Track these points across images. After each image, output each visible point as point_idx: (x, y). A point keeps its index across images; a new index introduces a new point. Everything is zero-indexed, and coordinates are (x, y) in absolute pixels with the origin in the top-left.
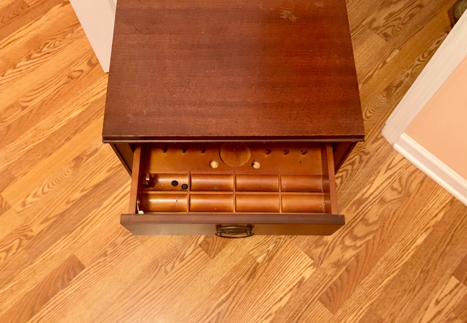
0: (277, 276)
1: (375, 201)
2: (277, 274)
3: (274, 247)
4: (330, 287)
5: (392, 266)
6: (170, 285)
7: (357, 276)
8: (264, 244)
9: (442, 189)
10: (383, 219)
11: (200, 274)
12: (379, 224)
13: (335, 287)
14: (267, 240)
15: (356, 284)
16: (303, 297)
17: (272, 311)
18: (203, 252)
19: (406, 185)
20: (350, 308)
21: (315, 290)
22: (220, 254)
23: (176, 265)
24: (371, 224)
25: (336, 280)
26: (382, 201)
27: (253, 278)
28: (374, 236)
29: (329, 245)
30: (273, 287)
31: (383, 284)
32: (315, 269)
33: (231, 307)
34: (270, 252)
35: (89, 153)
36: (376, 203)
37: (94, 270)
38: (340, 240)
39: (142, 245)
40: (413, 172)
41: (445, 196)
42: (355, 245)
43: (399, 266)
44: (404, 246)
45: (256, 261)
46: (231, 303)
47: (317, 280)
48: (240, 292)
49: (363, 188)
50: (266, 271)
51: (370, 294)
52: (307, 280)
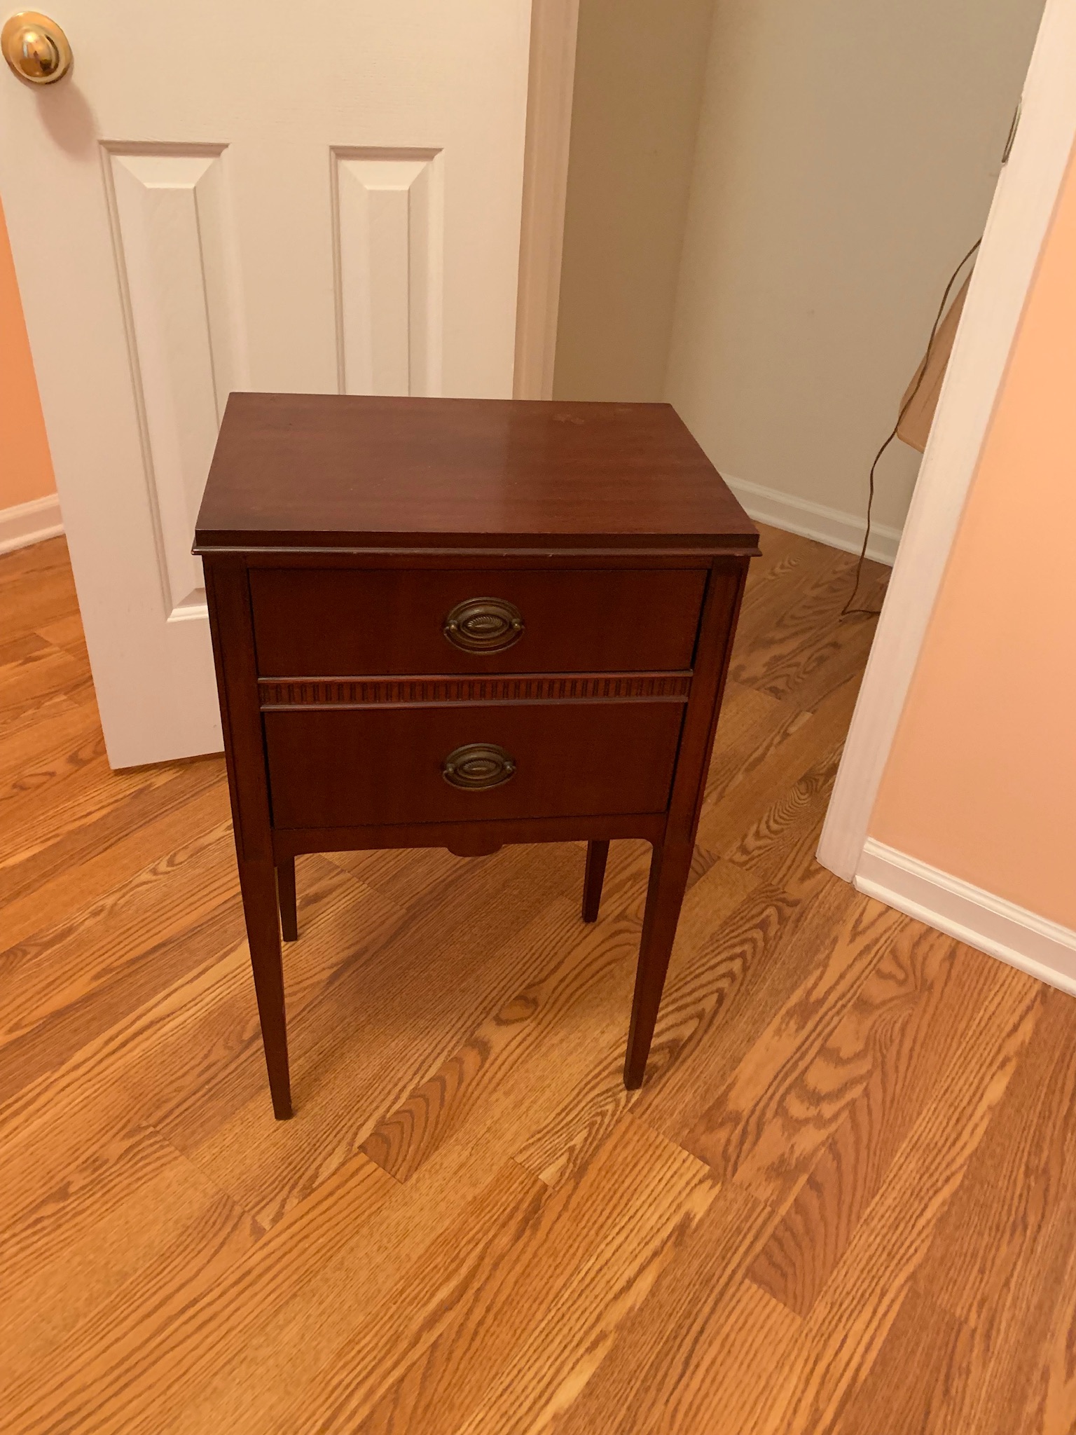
0: (608, 1218)
1: (844, 1006)
2: (607, 1211)
3: (586, 1139)
4: (774, 1236)
5: (939, 1164)
6: (271, 1267)
7: (847, 1198)
8: (557, 1132)
9: (1007, 970)
10: (877, 1047)
11: (365, 1231)
12: (870, 1058)
13: (788, 1234)
14: (564, 1122)
15: (849, 1221)
16: (699, 1273)
17: (608, 1325)
18: (373, 1165)
19: (913, 965)
20: (848, 1293)
21: (729, 1250)
22: (426, 1166)
23: (287, 1207)
24: (849, 1061)
25: (788, 1213)
26: (863, 1005)
27: (536, 1228)
28: (866, 1089)
29: (748, 1121)
30: (599, 1250)
31: (928, 1214)
32: (718, 1187)
33: (471, 1325)
34: (576, 1152)
35: (45, 939)
36: (845, 1011)
37: (18, 1243)
38: (773, 1105)
39: (182, 1158)
40: (923, 936)
41: (1021, 985)
42: (820, 1116)
43: (960, 1161)
44: (956, 1108)
45: (537, 1179)
46: (470, 1311)
47: (730, 1218)
48: (498, 1272)
49: (805, 978)
50: (573, 1205)
51: (900, 1247)
52: (701, 1221)
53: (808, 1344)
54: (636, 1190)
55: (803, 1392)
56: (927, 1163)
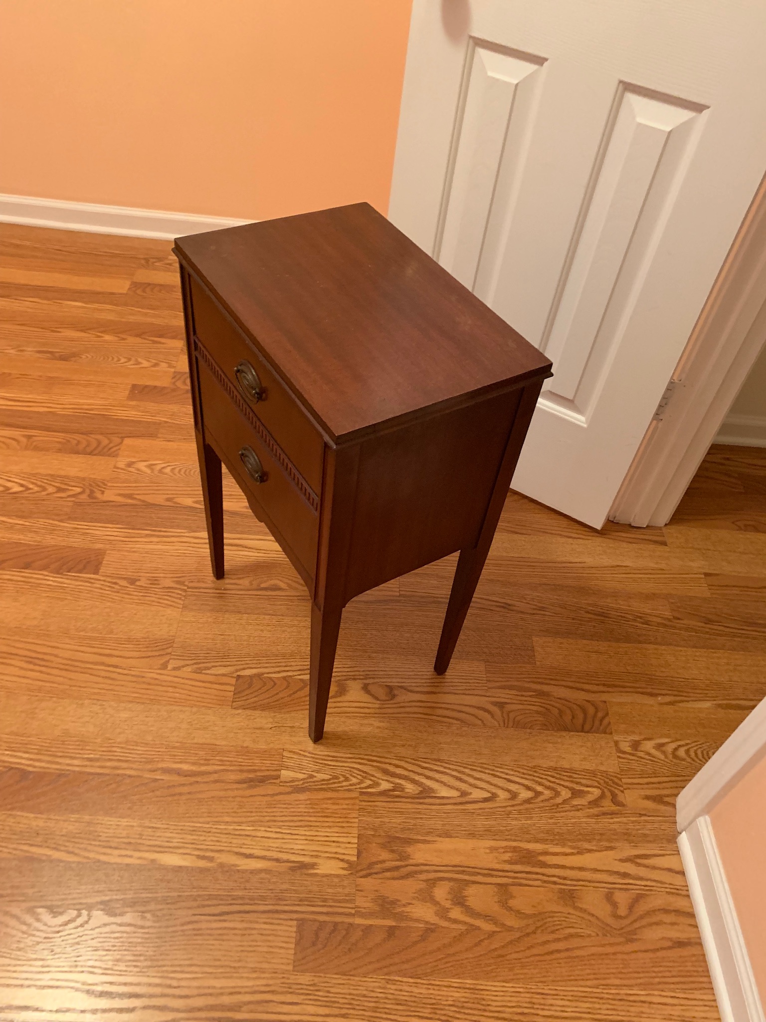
0: (282, 821)
1: (555, 883)
2: (287, 819)
3: (323, 780)
4: (336, 924)
5: (474, 1015)
6: (149, 684)
7: (396, 960)
8: (317, 763)
10: (539, 924)
11: (195, 709)
12: (523, 923)
13: (344, 932)
14: (326, 762)
15: (380, 969)
16: (282, 891)
17: (218, 858)
18: (232, 689)
19: (642, 917)
20: (328, 992)
21: (309, 902)
22: (249, 712)
23: (185, 669)
24: (510, 909)
25: (359, 925)
26: (569, 897)
27: (250, 787)
28: (494, 932)
29: (407, 866)
30: (259, 828)
32: (346, 872)
33: (178, 790)
34: (311, 780)
36: (553, 886)
37: (101, 585)
38: (432, 876)
39: (181, 610)
40: (677, 912)
42: (447, 910)
44: (533, 1008)
45: (280, 770)
46: (183, 785)
47: (329, 890)
48: (213, 785)
49: (557, 844)
50: (276, 798)
51: (386, 1013)
52: (316, 875)
53: (279, 981)
54: (311, 826)
55: (246, 993)
56: (465, 1005)
